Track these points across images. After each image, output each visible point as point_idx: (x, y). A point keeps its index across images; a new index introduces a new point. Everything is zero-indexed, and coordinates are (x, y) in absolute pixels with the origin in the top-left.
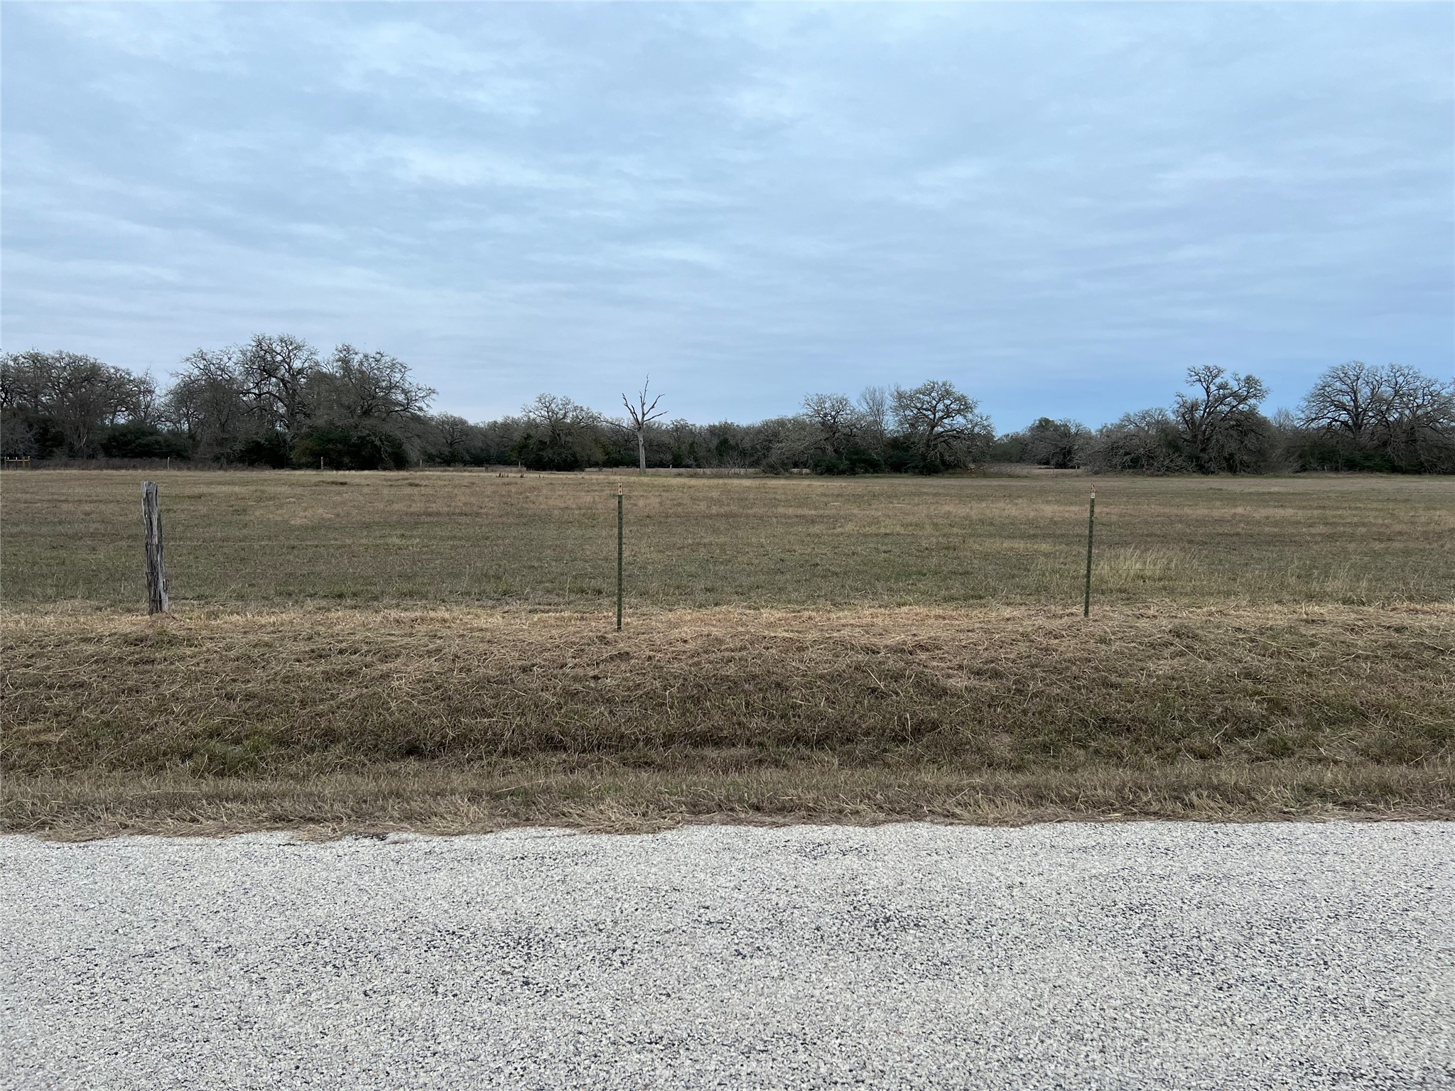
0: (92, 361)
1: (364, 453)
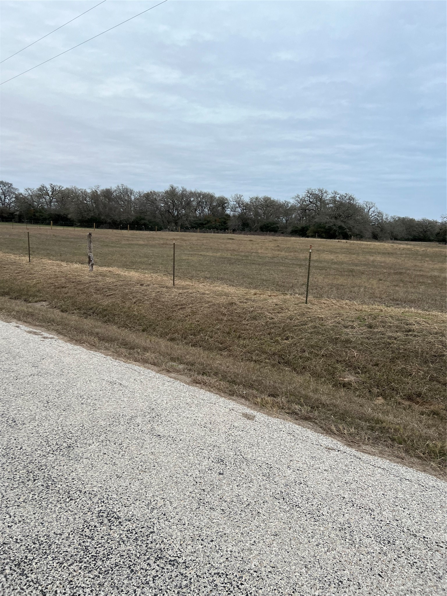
0: (272, 199)
1: (331, 232)
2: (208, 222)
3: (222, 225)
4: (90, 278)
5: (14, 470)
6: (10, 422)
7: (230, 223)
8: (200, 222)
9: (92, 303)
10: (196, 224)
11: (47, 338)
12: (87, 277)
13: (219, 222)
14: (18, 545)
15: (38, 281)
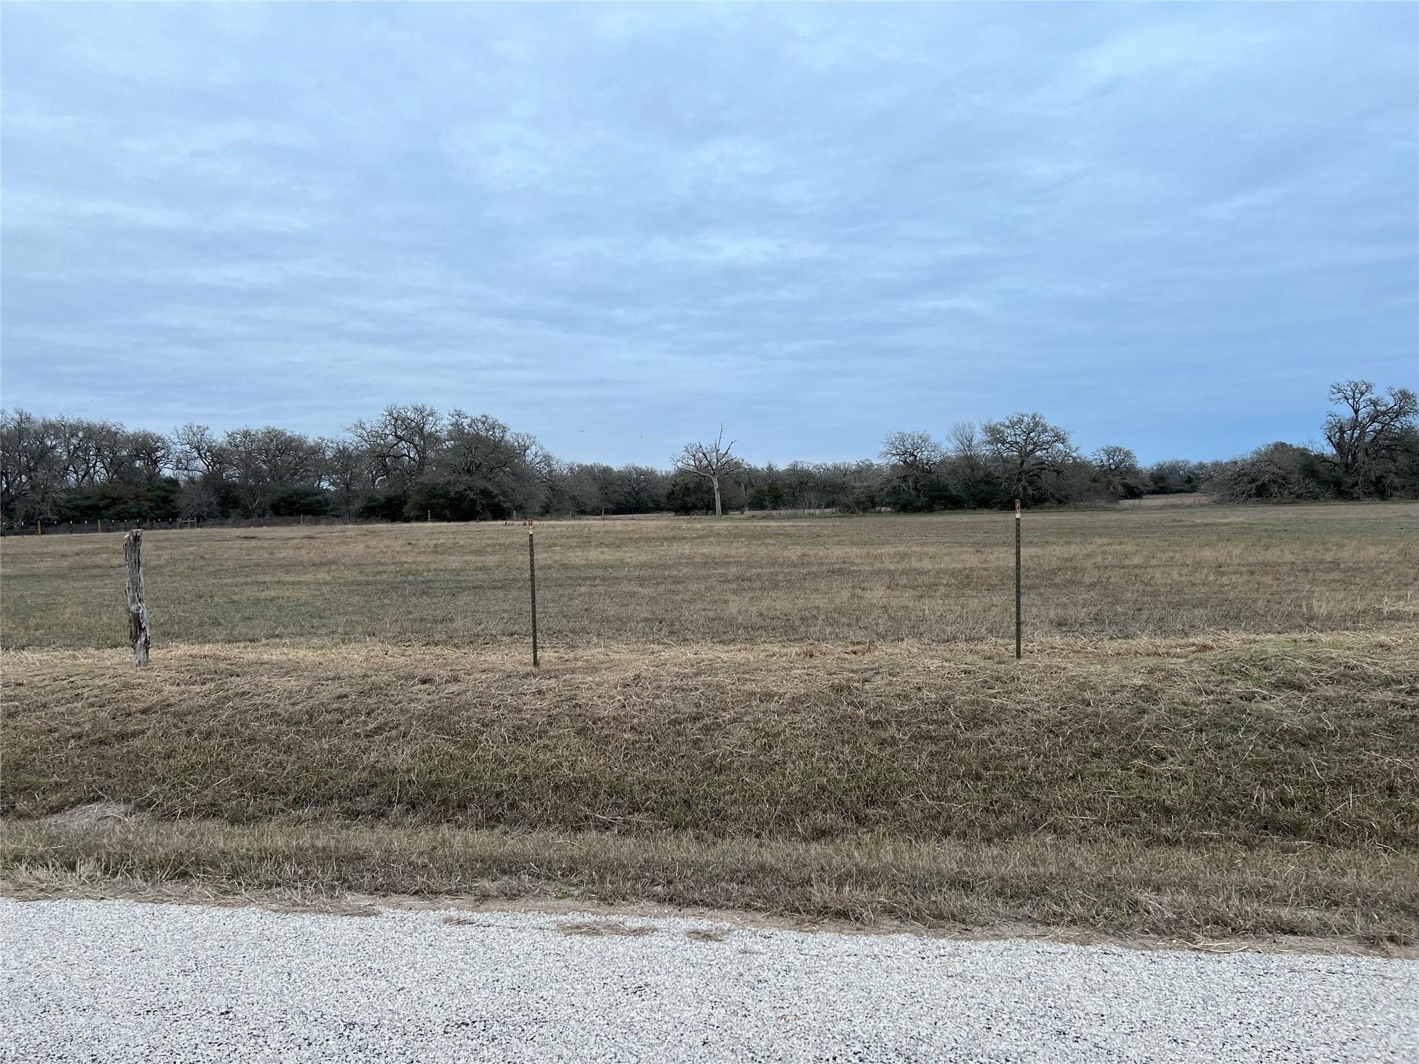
1: (463, 506)
2: (115, 501)
3: (158, 508)
7: (181, 502)
8: (89, 502)
10: (76, 508)
13: (150, 500)
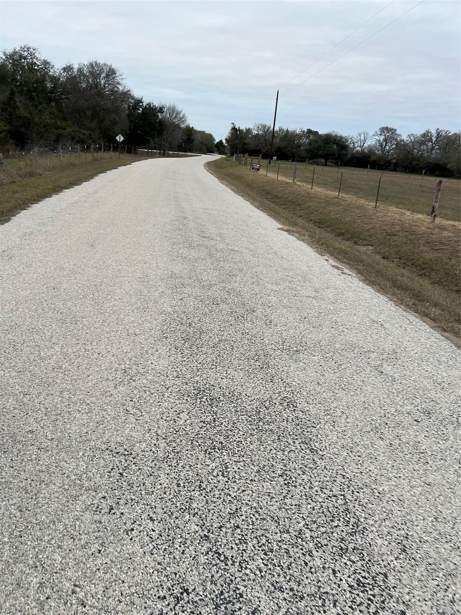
4: (426, 230)
5: (248, 349)
6: (268, 321)
9: (416, 255)
11: (345, 274)
12: (424, 228)
14: (220, 390)
15: (374, 226)
